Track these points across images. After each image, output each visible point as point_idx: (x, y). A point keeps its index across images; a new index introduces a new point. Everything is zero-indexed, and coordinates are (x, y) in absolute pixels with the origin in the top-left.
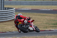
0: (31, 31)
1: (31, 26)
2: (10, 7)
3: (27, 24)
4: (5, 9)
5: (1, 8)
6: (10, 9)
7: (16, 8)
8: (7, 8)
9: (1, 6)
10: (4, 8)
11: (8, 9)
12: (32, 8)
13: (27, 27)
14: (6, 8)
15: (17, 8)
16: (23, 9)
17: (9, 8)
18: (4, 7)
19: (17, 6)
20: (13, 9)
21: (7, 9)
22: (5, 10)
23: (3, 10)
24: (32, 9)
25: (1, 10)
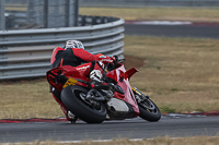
0: (121, 116)
1: (121, 95)
2: (103, 15)
3: (100, 88)
4: (84, 23)
5: (67, 17)
6: (103, 23)
7: (129, 18)
8: (89, 20)
9: (67, 11)
10: (80, 19)
11: (94, 23)
12: (196, 19)
13: (103, 98)
14: (84, 17)
15: (134, 18)
16: (157, 23)
17: (98, 17)
18: (76, 15)
19: (134, 11)
20: (116, 23)
21: (89, 24)
22: (83, 25)
23: (76, 25)
24: (195, 23)
25: (67, 26)
